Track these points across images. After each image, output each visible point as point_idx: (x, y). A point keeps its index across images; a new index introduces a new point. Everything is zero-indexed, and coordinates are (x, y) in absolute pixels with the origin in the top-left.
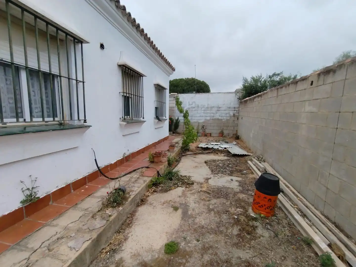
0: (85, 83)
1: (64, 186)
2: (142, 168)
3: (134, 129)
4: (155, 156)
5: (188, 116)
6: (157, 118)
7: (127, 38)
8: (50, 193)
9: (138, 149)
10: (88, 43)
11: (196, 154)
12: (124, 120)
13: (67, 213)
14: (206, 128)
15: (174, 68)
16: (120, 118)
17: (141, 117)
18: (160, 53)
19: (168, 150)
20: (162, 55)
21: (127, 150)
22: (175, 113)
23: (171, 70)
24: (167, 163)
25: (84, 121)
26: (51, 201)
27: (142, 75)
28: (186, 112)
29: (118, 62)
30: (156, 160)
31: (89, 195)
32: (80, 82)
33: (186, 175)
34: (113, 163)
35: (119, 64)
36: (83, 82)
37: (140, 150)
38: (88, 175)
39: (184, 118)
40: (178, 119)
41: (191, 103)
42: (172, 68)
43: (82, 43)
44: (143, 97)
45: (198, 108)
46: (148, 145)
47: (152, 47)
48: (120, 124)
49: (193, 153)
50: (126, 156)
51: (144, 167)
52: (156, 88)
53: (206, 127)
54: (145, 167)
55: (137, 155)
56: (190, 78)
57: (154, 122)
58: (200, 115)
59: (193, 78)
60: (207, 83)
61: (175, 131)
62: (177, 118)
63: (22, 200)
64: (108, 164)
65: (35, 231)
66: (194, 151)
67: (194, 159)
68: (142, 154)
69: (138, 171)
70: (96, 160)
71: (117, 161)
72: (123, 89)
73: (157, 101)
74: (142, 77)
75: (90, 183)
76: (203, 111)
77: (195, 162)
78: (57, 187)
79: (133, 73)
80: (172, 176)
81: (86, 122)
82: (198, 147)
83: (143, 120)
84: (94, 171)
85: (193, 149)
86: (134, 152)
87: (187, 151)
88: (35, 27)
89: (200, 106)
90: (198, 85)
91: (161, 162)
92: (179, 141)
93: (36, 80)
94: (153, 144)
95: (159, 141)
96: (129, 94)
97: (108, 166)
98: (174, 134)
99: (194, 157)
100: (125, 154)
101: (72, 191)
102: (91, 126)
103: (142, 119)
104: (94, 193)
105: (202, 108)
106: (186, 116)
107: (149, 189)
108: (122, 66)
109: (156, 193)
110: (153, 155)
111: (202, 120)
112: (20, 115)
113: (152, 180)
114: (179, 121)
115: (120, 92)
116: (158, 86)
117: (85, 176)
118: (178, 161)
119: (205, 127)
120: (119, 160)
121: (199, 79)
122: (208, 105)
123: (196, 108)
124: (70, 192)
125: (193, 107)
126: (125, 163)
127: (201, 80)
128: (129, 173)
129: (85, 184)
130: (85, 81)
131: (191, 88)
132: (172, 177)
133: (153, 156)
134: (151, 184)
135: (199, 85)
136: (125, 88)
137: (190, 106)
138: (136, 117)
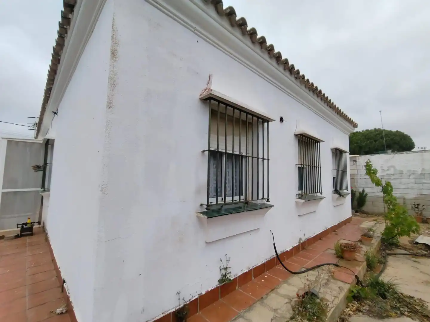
0: (269, 160)
1: (247, 271)
2: (329, 264)
3: (311, 208)
4: (346, 250)
5: (392, 190)
6: (337, 192)
7: (303, 105)
8: (237, 276)
9: (315, 234)
10: (274, 121)
11: (415, 255)
12: (301, 197)
13: (255, 306)
14: (424, 209)
15: (356, 124)
16: (296, 195)
17: (319, 192)
18: (339, 110)
19: (360, 241)
20: (341, 112)
21: (303, 234)
22: (357, 183)
23: (352, 127)
24: (365, 263)
25: (267, 200)
26: (238, 286)
27: (319, 140)
28: (386, 184)
29: (294, 132)
30: (346, 255)
31: (273, 290)
32: (266, 159)
33: (412, 295)
34: (289, 249)
35: (296, 134)
36: (268, 160)
37: (317, 235)
38: (266, 262)
39: (384, 193)
40: (363, 191)
41: (386, 168)
42: (352, 125)
43: (268, 122)
44: (320, 167)
45: (401, 176)
46: (326, 229)
47: (329, 106)
48: (296, 201)
49: (408, 253)
50: (301, 241)
51: (331, 264)
52: (333, 153)
53: (424, 207)
54: (334, 265)
55: (314, 242)
56: (371, 130)
57: (333, 198)
58: (408, 187)
59: (377, 128)
60: (406, 133)
61: (358, 210)
62: (361, 190)
63: (219, 279)
64: (284, 251)
65: (233, 319)
66: (410, 249)
67: (416, 265)
68: (319, 241)
69: (324, 267)
70: (274, 244)
71: (292, 248)
72: (300, 160)
73: (336, 170)
74: (318, 143)
75: (267, 272)
76: (413, 181)
77: (421, 272)
78: (242, 271)
79: (307, 139)
80: (386, 291)
81: (269, 201)
82: (417, 243)
83: (321, 195)
84: (271, 258)
85: (405, 245)
86: (310, 237)
87: (394, 247)
88: (233, 117)
89: (404, 173)
90: (387, 138)
91: (355, 260)
92: (373, 226)
93: (230, 162)
94: (332, 227)
95: (338, 224)
96: (306, 165)
97: (284, 252)
98: (358, 214)
99: (415, 261)
100: (300, 239)
101: (253, 278)
102: (274, 206)
103: (319, 194)
104: (277, 289)
105: (410, 176)
106: (387, 189)
107: (349, 304)
108: (299, 136)
109: (361, 314)
110: (343, 247)
111: (412, 195)
112: (219, 194)
113: (352, 289)
114: (366, 195)
115: (296, 165)
116: (336, 150)
117: (264, 262)
118: (383, 263)
119: (420, 207)
120: (294, 247)
121: (388, 129)
122: (423, 169)
123: (397, 176)
124: (251, 279)
125: (392, 174)
126: (301, 252)
127: (394, 130)
128: (312, 269)
129: (263, 272)
130: (269, 158)
131: (374, 143)
132: (386, 293)
133: (342, 249)
134: (350, 295)
135: (389, 137)
136: (302, 158)
137: (385, 174)
138: (314, 193)
